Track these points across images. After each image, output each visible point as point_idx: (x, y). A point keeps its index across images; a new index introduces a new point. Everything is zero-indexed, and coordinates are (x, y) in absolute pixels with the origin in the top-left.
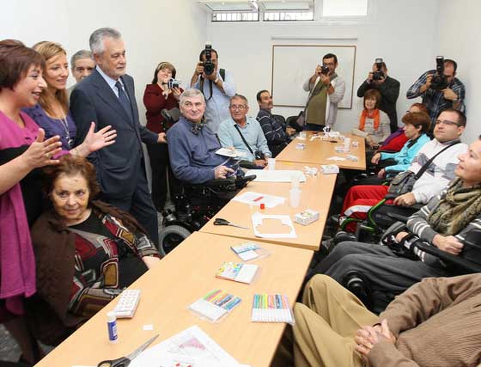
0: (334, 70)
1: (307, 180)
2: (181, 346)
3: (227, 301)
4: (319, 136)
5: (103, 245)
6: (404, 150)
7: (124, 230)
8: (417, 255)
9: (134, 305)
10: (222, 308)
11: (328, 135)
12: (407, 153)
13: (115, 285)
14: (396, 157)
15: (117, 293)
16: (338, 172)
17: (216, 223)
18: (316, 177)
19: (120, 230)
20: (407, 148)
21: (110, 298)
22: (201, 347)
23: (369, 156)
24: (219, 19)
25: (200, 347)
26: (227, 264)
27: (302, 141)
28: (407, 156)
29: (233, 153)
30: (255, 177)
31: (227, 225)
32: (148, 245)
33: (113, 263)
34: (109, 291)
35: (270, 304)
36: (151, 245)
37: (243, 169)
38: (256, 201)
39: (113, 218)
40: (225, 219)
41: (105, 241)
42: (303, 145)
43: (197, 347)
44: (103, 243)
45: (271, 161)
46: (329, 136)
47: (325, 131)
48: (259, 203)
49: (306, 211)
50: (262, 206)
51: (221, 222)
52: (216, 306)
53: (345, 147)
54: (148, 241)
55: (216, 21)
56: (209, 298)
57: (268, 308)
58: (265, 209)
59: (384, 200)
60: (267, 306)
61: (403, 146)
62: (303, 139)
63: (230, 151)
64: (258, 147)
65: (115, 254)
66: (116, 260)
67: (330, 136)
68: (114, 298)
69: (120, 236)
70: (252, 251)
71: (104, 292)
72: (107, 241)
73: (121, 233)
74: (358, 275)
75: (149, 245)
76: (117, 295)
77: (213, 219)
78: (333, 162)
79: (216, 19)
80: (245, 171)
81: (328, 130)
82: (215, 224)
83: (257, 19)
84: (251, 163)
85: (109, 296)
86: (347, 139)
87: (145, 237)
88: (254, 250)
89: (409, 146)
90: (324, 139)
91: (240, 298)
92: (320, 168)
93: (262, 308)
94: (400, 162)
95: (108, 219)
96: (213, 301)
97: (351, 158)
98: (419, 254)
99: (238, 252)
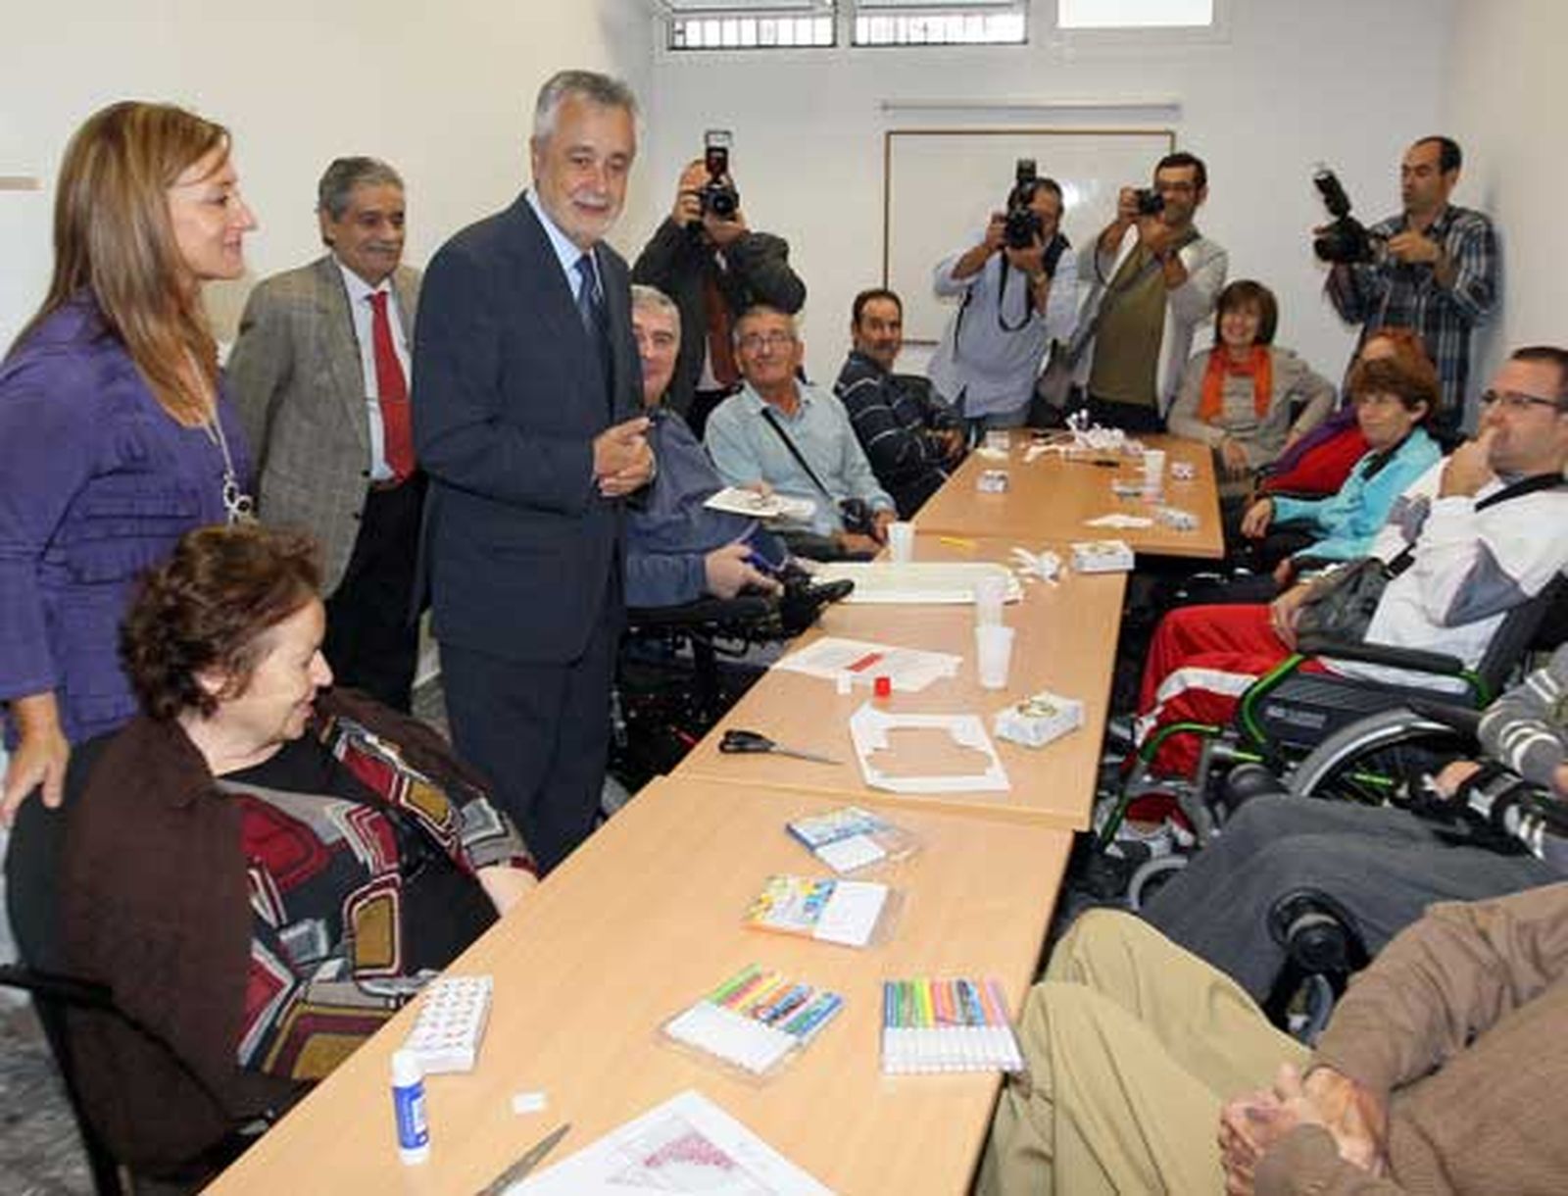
0: (1192, 212)
1: (1026, 595)
2: (651, 1162)
3: (793, 1007)
4: (1053, 447)
5: (346, 834)
6: (1350, 488)
7: (413, 780)
8: (1516, 838)
9: (473, 1029)
10: (780, 1029)
11: (1085, 441)
12: (1361, 498)
13: (390, 965)
14: (1325, 511)
15: (405, 990)
16: (1131, 566)
17: (728, 747)
18: (1055, 585)
19: (401, 781)
20: (1361, 480)
21: (386, 1008)
22: (721, 1160)
23: (1231, 511)
24: (693, 39)
25: (717, 1163)
26: (777, 882)
27: (996, 465)
28: (1362, 507)
29: (764, 505)
30: (849, 587)
31: (765, 750)
32: (492, 826)
33: (383, 892)
34: (378, 985)
35: (940, 1013)
36: (504, 825)
37: (801, 563)
38: (857, 667)
39: (372, 739)
40: (759, 732)
41: (354, 817)
42: (1002, 478)
43: (705, 1160)
44: (346, 824)
45: (900, 533)
46: (1089, 446)
47: (1074, 427)
48: (869, 676)
49: (1036, 698)
50: (883, 687)
51: (742, 743)
52: (755, 1023)
53: (1149, 480)
54: (493, 814)
55: (685, 48)
56: (731, 998)
57: (936, 1027)
58: (893, 697)
59: (1296, 658)
60: (930, 1021)
61: (1347, 473)
62: (1001, 455)
63: (756, 496)
64: (850, 484)
65: (389, 862)
66: (393, 880)
67: (1092, 442)
68: (398, 1008)
69: (402, 800)
70: (861, 838)
71: (361, 989)
72: (359, 819)
73: (405, 789)
74: (1320, 904)
75: (498, 828)
76: (409, 998)
77: (716, 735)
78: (1112, 533)
79: (685, 40)
80: (808, 570)
81: (1084, 425)
82: (722, 747)
83: (828, 41)
84: (826, 539)
85: (380, 1002)
86: (1154, 453)
87: (483, 801)
88: (866, 832)
89: (1367, 475)
90: (1071, 457)
91: (836, 993)
92: (1067, 555)
93: (914, 1026)
94: (1340, 527)
95: (354, 743)
96: (745, 1007)
97: (1171, 518)
98: (1523, 832)
99: (813, 841)
